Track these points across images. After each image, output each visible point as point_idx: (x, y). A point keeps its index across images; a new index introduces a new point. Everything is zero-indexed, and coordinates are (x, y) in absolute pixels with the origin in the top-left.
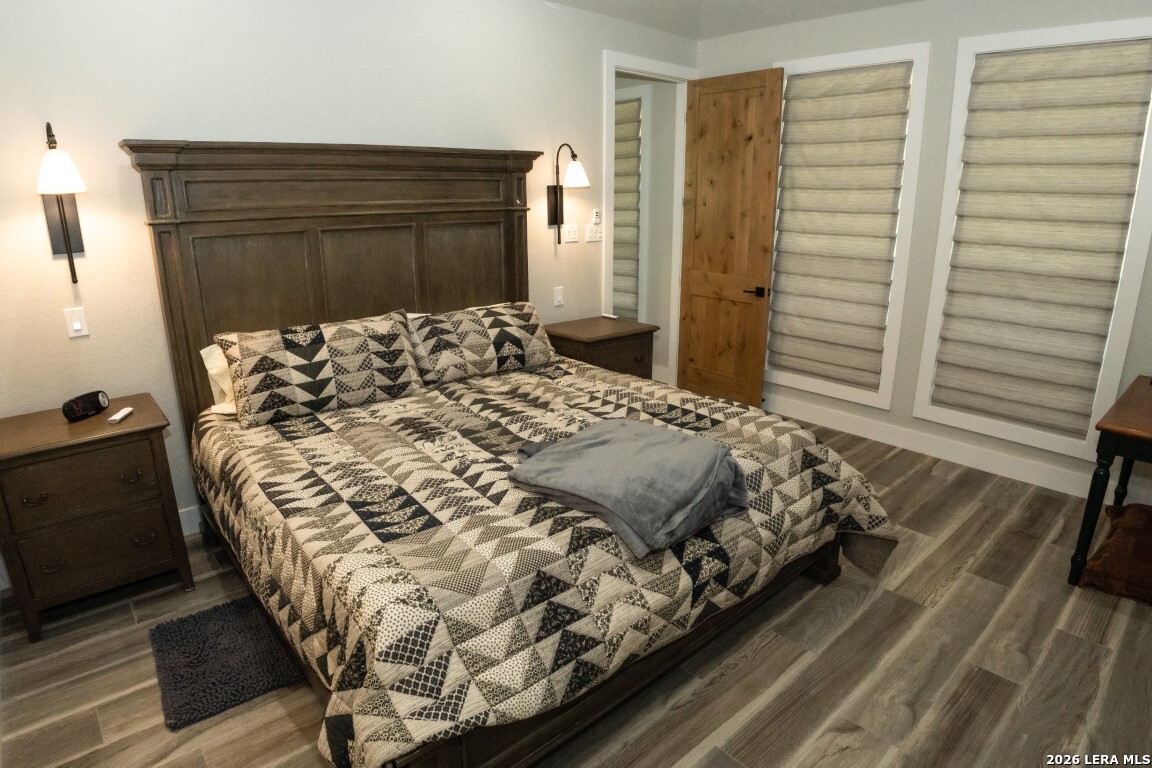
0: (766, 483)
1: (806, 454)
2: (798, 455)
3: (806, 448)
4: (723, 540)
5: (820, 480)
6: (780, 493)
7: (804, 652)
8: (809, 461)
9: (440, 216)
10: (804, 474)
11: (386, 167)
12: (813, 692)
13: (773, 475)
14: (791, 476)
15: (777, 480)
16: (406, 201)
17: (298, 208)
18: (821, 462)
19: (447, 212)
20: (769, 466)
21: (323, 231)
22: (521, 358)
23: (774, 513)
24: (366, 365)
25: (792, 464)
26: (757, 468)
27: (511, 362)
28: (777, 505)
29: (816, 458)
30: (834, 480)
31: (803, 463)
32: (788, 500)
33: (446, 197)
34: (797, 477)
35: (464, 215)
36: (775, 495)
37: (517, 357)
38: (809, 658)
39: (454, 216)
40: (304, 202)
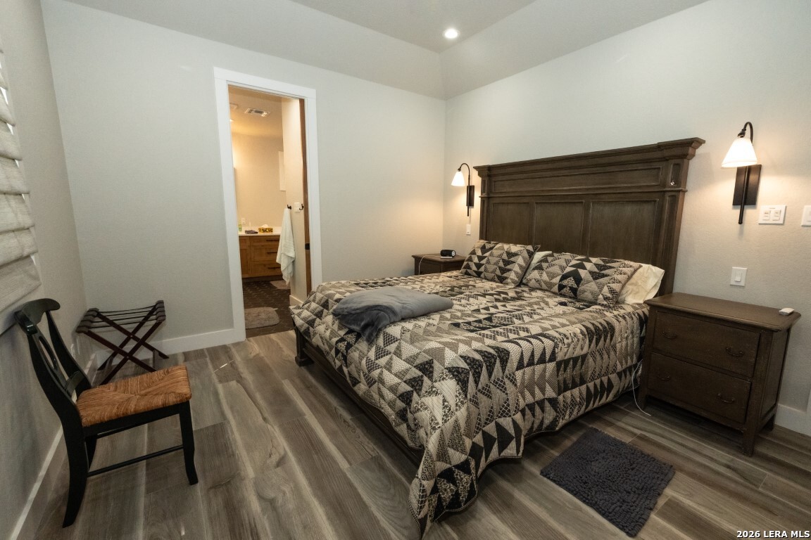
0: (392, 347)
1: (430, 363)
2: (424, 358)
3: (435, 361)
4: (356, 345)
5: (416, 384)
6: (391, 359)
7: (350, 464)
8: (426, 368)
9: (604, 196)
10: (414, 369)
11: (570, 168)
12: (315, 457)
13: (398, 348)
14: (407, 361)
15: (398, 353)
16: (581, 187)
17: (529, 192)
18: (430, 378)
19: (607, 193)
20: (403, 343)
21: (537, 203)
22: (574, 291)
23: (377, 362)
24: (496, 264)
25: (416, 356)
26: (396, 336)
27: (566, 290)
28: (383, 361)
29: (432, 372)
30: (419, 395)
31: (421, 364)
32: (389, 367)
33: (609, 184)
34: (408, 366)
35: (622, 195)
36: (388, 357)
37: (571, 288)
38: (344, 465)
39: (614, 196)
40: (532, 189)
